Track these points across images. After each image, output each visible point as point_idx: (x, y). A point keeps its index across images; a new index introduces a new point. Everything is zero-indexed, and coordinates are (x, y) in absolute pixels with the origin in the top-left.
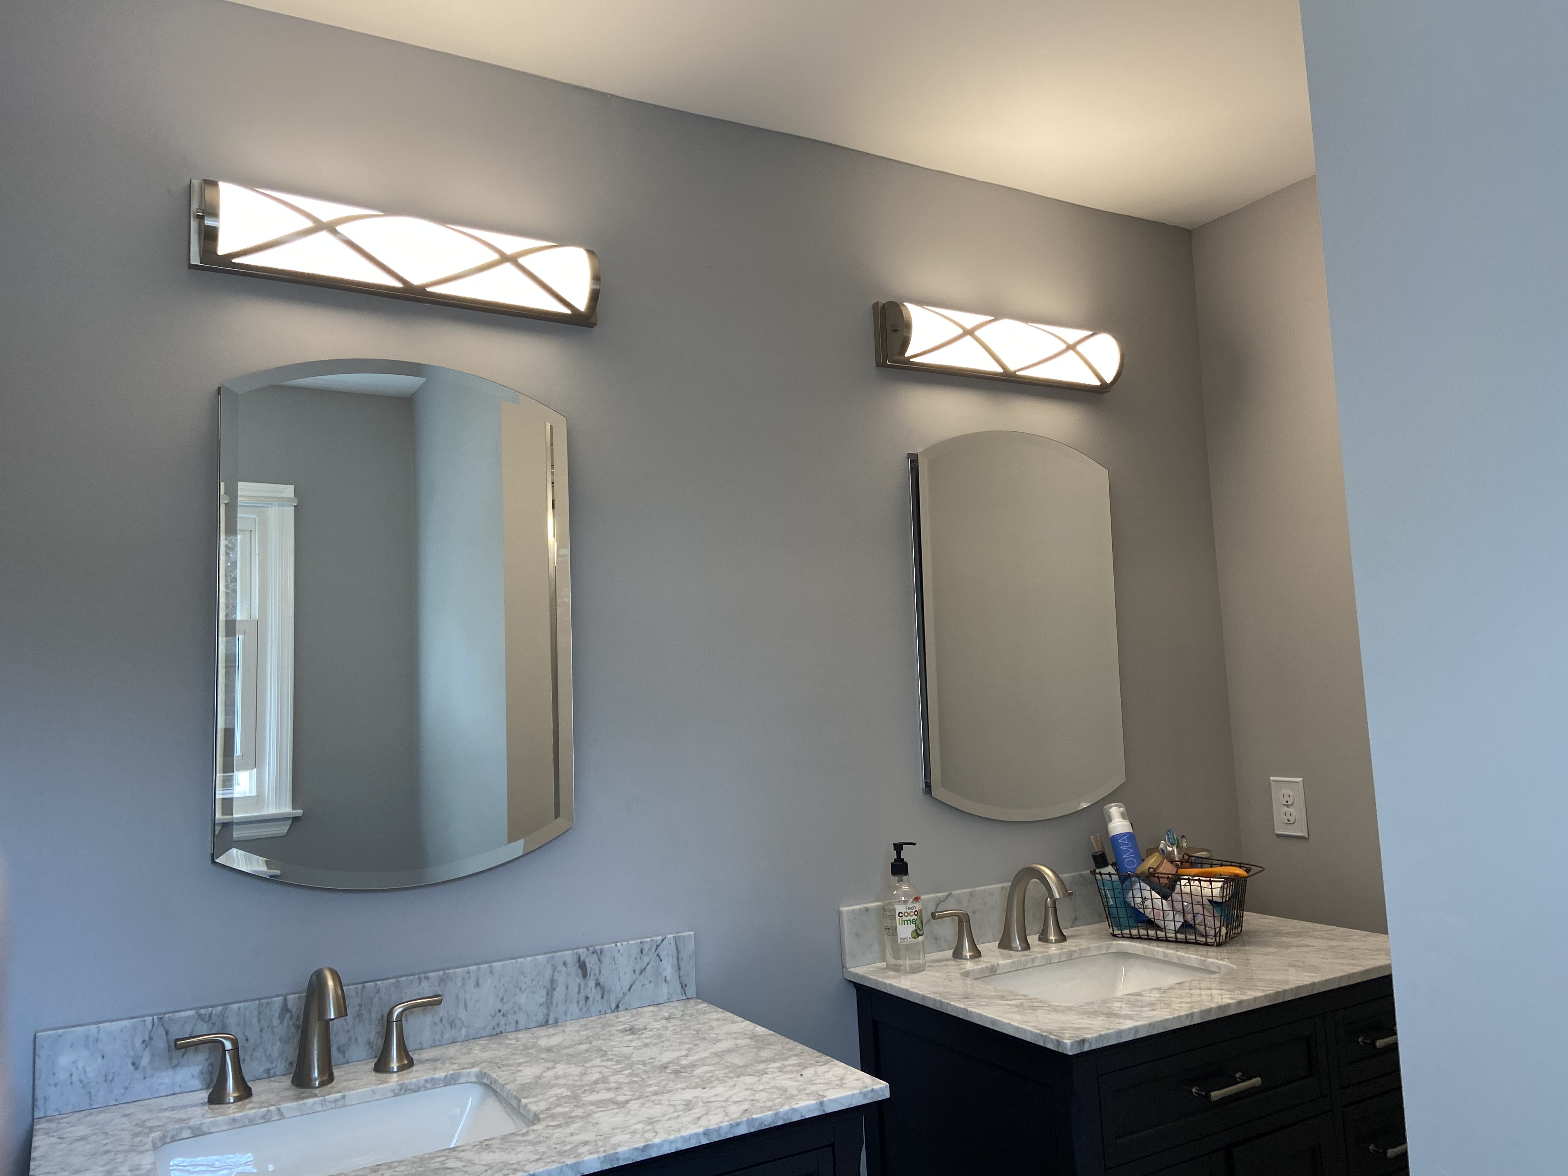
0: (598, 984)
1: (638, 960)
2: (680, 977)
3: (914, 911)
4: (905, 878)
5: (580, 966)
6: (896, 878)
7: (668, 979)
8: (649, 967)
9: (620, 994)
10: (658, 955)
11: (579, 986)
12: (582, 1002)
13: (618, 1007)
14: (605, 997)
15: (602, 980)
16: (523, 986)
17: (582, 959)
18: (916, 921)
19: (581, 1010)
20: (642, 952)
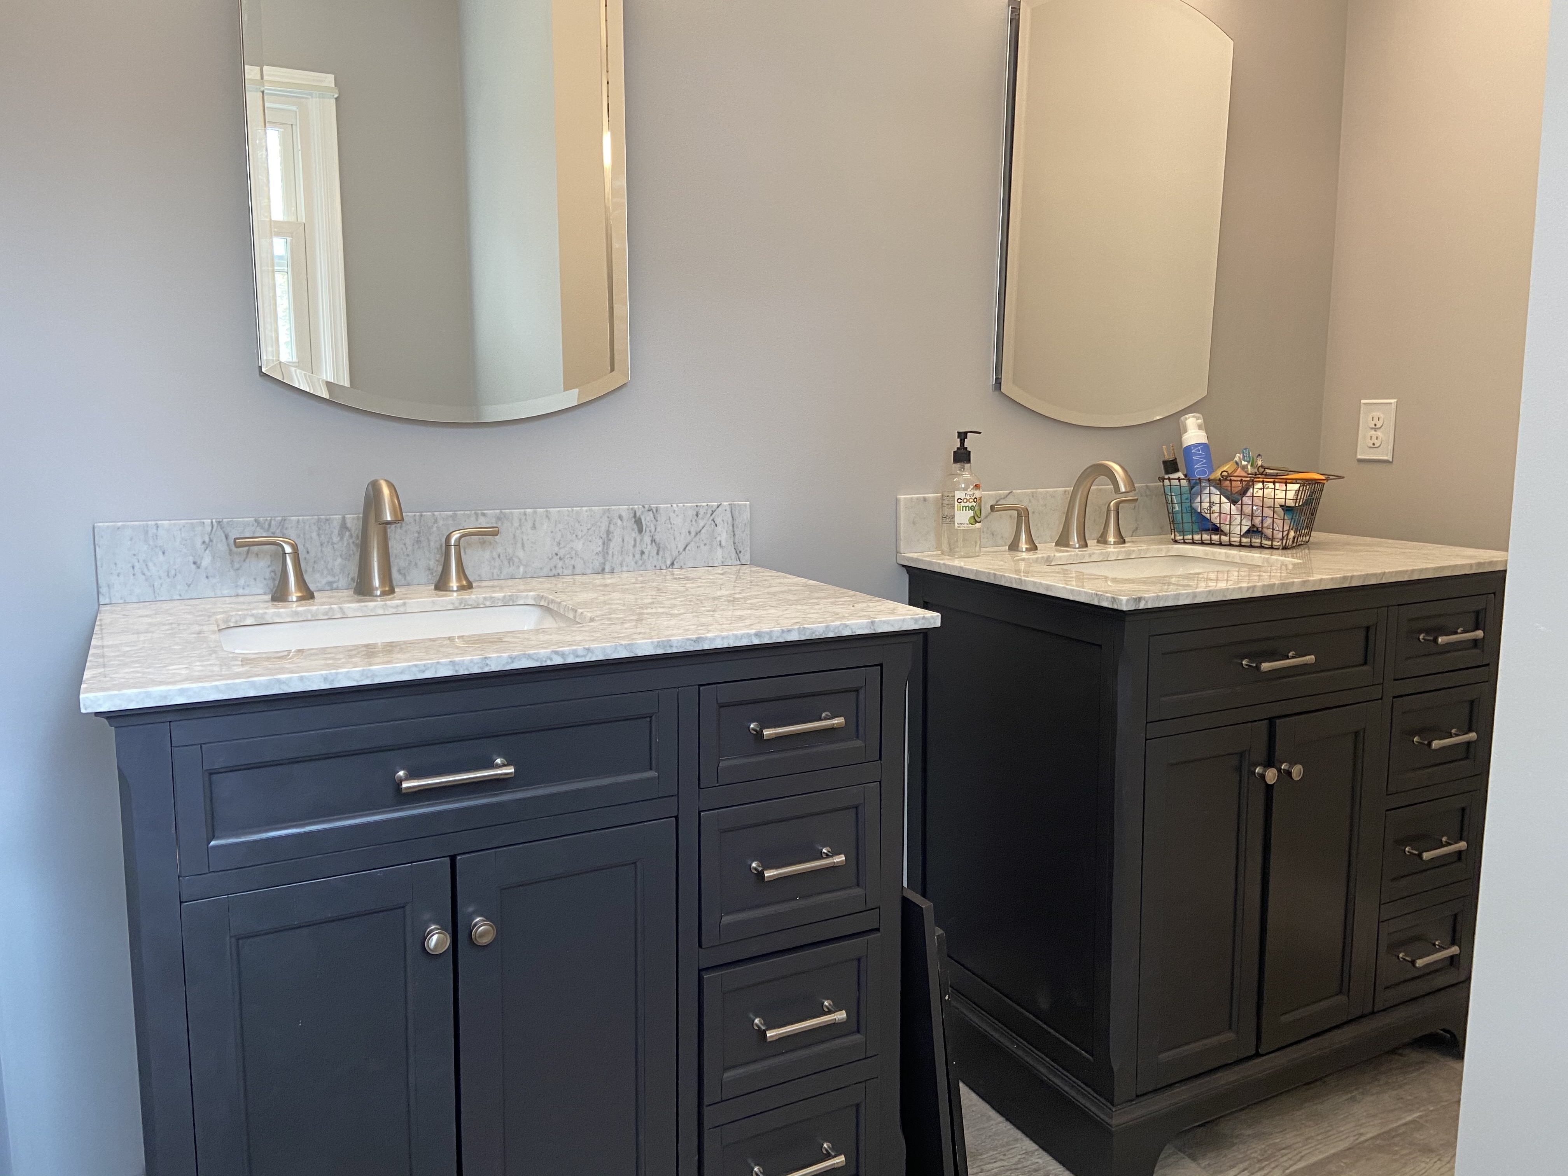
0: (653, 541)
1: (694, 522)
2: (734, 543)
3: (973, 498)
4: (967, 466)
5: (635, 522)
6: (958, 465)
7: (723, 543)
8: (703, 531)
9: (675, 553)
10: (713, 520)
11: (635, 540)
12: (638, 556)
13: (673, 564)
14: (661, 553)
15: (657, 537)
16: (580, 534)
17: (638, 515)
18: (974, 507)
19: (636, 563)
20: (697, 516)
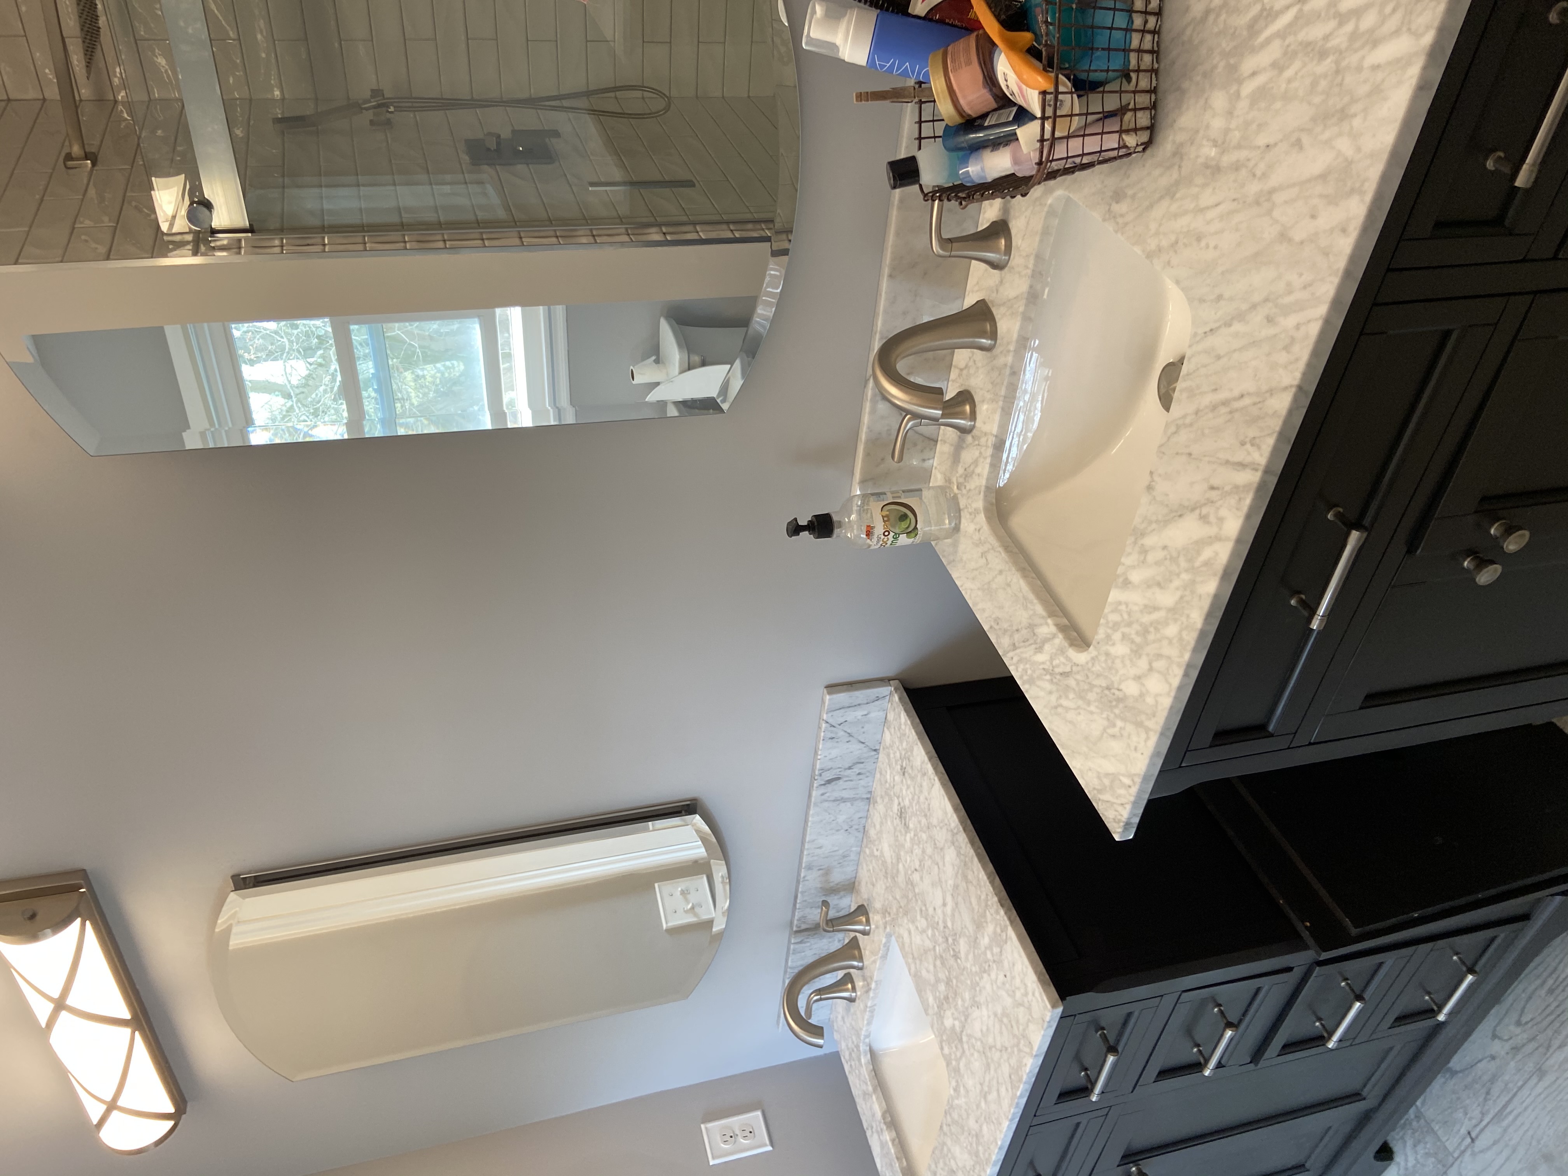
0: (850, 768)
1: (839, 740)
2: (867, 703)
4: (835, 518)
5: (829, 783)
6: (836, 531)
7: (865, 713)
8: (849, 731)
9: (865, 750)
10: (840, 725)
11: (846, 781)
12: (861, 777)
13: (875, 750)
14: (862, 761)
15: (847, 766)
16: (833, 818)
17: (823, 783)
19: (867, 777)
20: (833, 738)
